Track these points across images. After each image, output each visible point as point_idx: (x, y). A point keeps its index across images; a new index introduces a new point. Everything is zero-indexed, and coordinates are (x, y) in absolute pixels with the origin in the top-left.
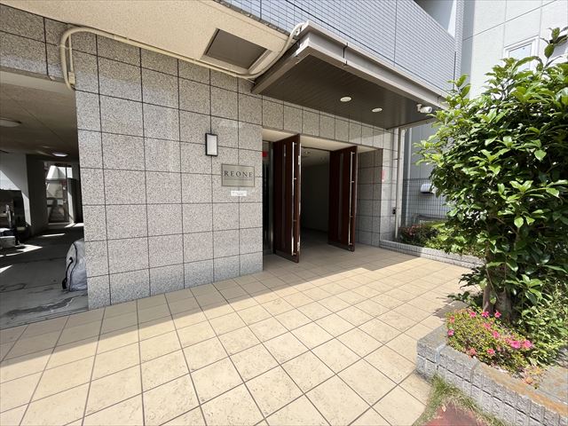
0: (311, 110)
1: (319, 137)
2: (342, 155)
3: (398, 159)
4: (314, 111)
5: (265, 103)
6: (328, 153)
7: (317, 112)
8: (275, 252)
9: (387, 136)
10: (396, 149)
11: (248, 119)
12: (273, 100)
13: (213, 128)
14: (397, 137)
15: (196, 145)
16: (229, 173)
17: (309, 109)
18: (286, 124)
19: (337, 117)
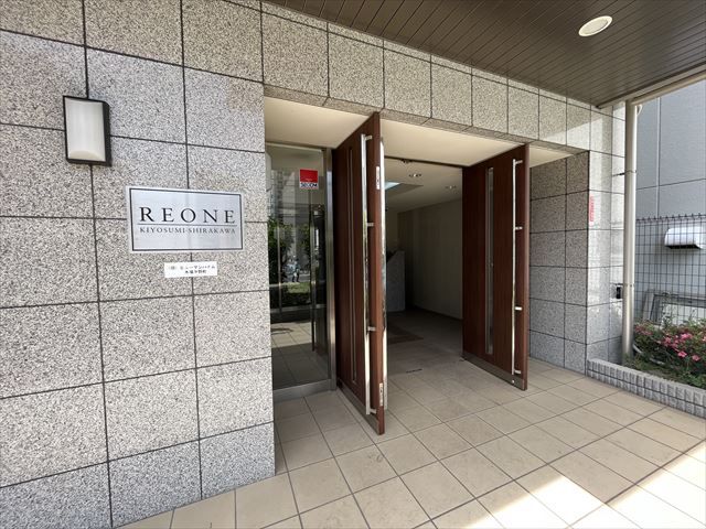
0: (407, 50)
1: (430, 121)
2: (490, 173)
3: (627, 173)
4: (415, 52)
5: (269, 22)
6: (458, 173)
7: (426, 56)
8: (339, 385)
9: (598, 124)
10: (620, 149)
11: (217, 63)
12: (294, 16)
13: (95, 80)
14: (620, 127)
15: (32, 134)
16: (157, 215)
17: (398, 47)
18: (335, 83)
19: (476, 71)
